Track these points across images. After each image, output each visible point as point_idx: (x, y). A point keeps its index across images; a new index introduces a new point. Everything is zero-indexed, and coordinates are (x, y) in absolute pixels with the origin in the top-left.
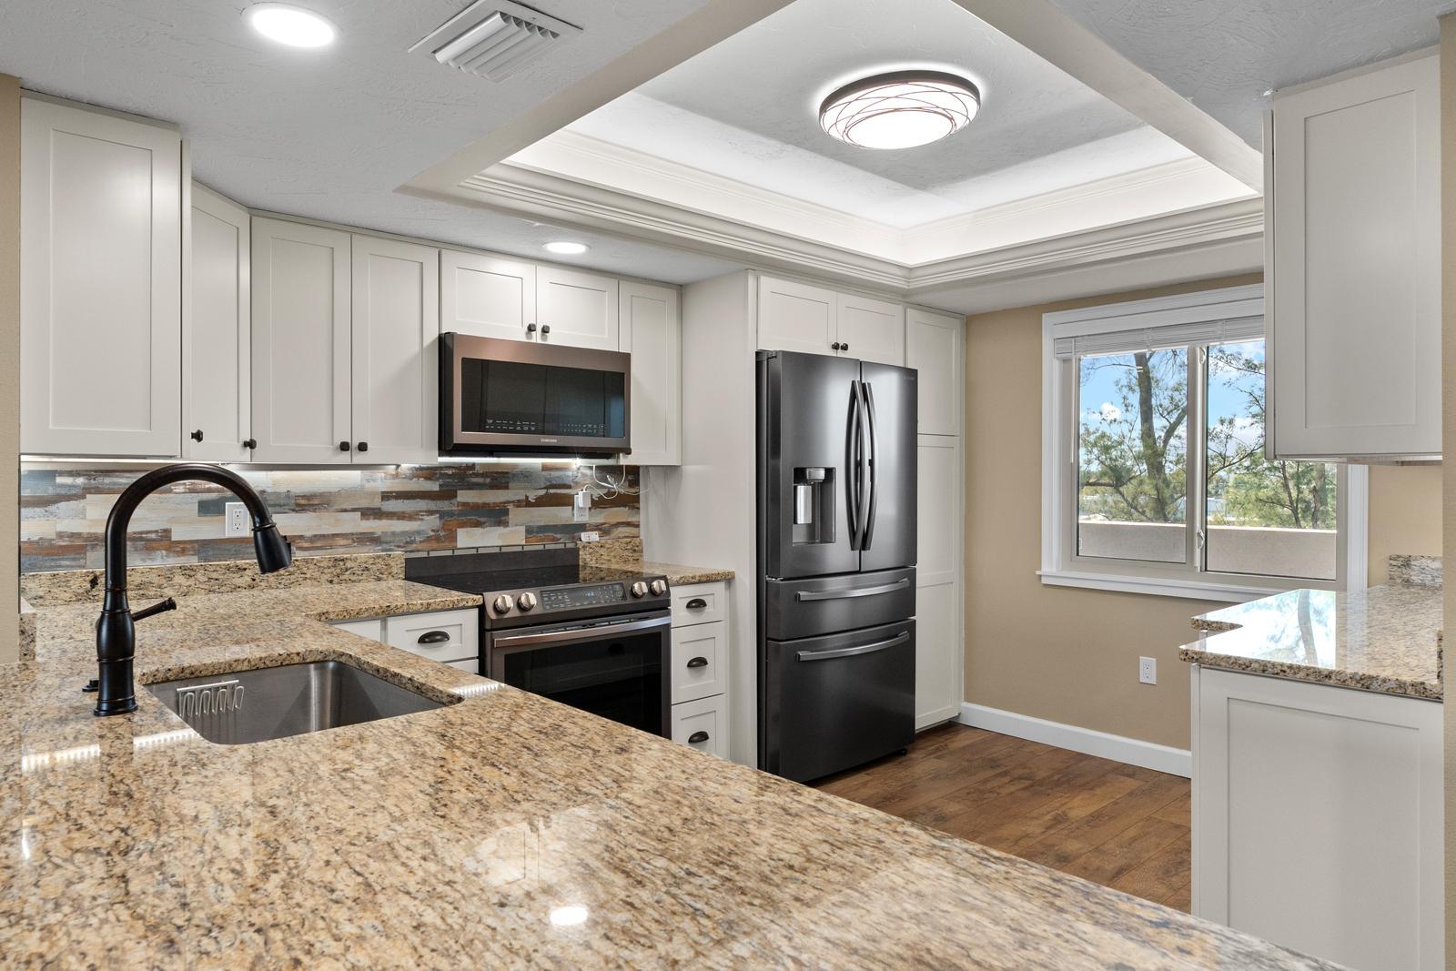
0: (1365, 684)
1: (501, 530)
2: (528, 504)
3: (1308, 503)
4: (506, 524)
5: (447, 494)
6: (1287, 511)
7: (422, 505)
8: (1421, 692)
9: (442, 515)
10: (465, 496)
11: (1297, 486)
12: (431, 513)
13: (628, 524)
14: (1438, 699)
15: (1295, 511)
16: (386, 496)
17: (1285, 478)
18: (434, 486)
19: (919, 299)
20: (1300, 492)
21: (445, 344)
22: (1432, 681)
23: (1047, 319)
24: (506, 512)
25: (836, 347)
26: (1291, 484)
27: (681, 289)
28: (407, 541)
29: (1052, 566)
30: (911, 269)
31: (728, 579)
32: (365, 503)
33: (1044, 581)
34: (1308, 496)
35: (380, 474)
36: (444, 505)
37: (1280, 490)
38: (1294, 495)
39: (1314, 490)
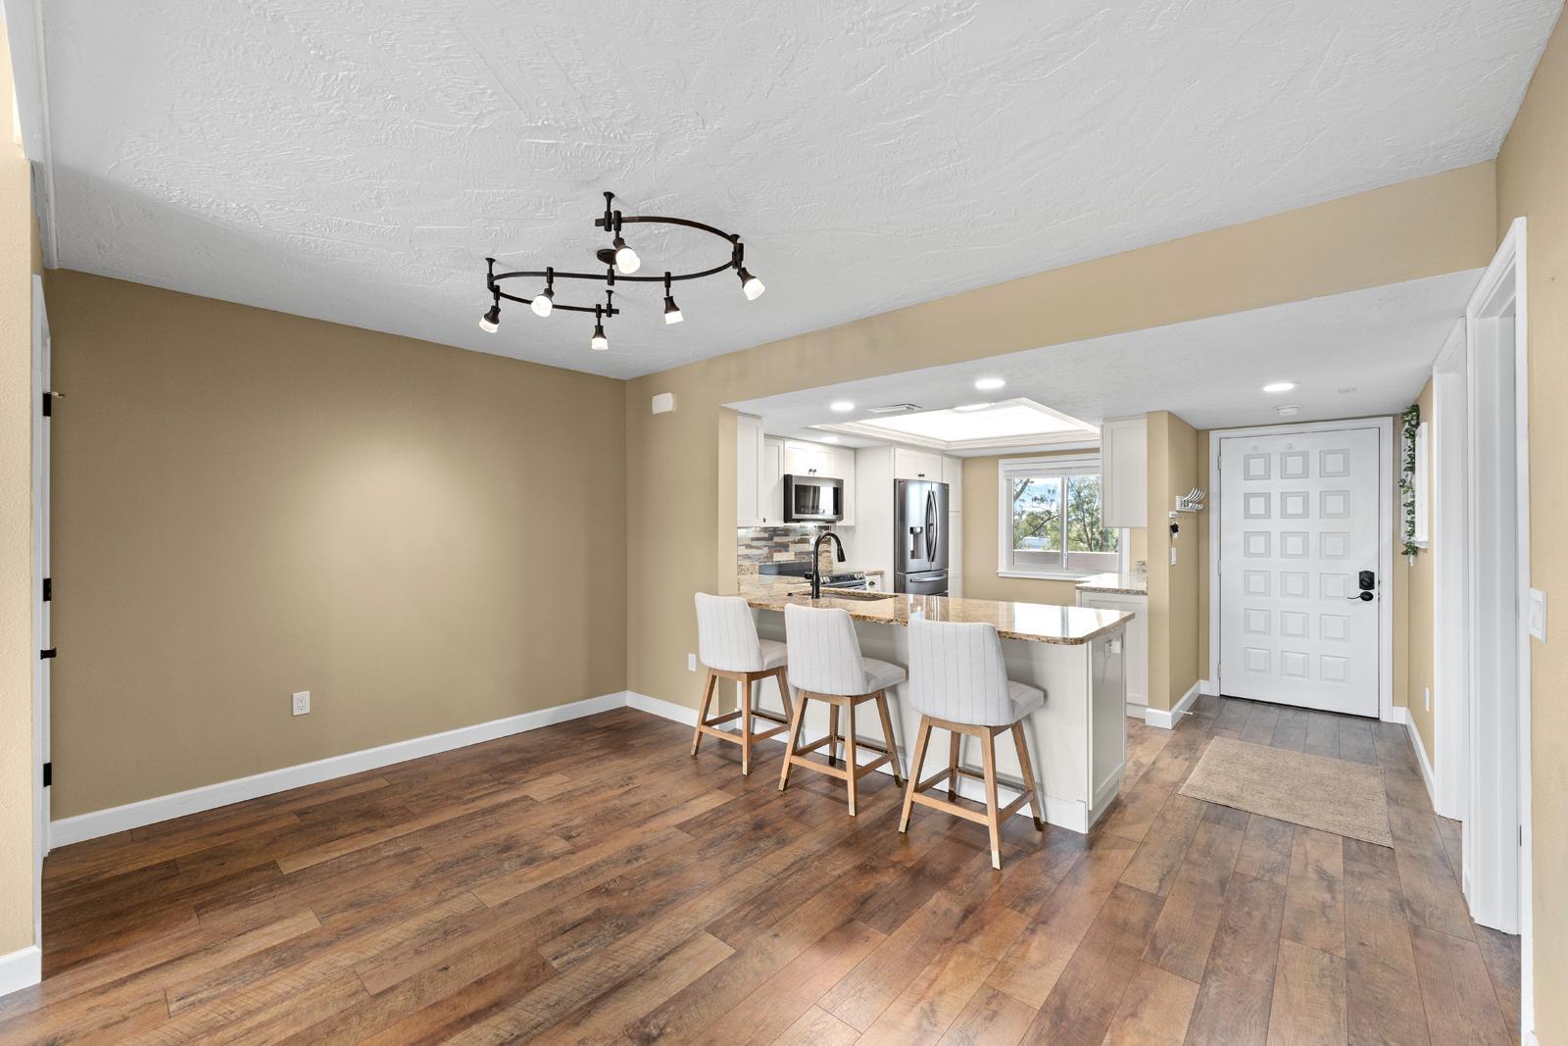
0: (1128, 592)
1: (786, 553)
2: (796, 543)
3: (1097, 541)
4: (788, 551)
5: (770, 539)
6: (1086, 546)
7: (763, 543)
8: (1143, 593)
9: (770, 547)
10: (777, 539)
11: (1091, 529)
12: (766, 546)
13: (827, 551)
14: (1147, 594)
15: (1090, 545)
16: (752, 539)
17: (1085, 526)
18: (766, 535)
19: (949, 453)
20: (1093, 534)
21: (787, 479)
22: (1145, 590)
23: (1000, 461)
24: (788, 546)
25: (920, 475)
26: (1088, 529)
27: (855, 450)
28: (758, 558)
29: (1003, 568)
30: (948, 442)
31: (881, 574)
32: (746, 542)
33: (1000, 575)
34: (1097, 536)
35: (750, 530)
36: (769, 543)
37: (1082, 532)
38: (1090, 536)
39: (1101, 533)
